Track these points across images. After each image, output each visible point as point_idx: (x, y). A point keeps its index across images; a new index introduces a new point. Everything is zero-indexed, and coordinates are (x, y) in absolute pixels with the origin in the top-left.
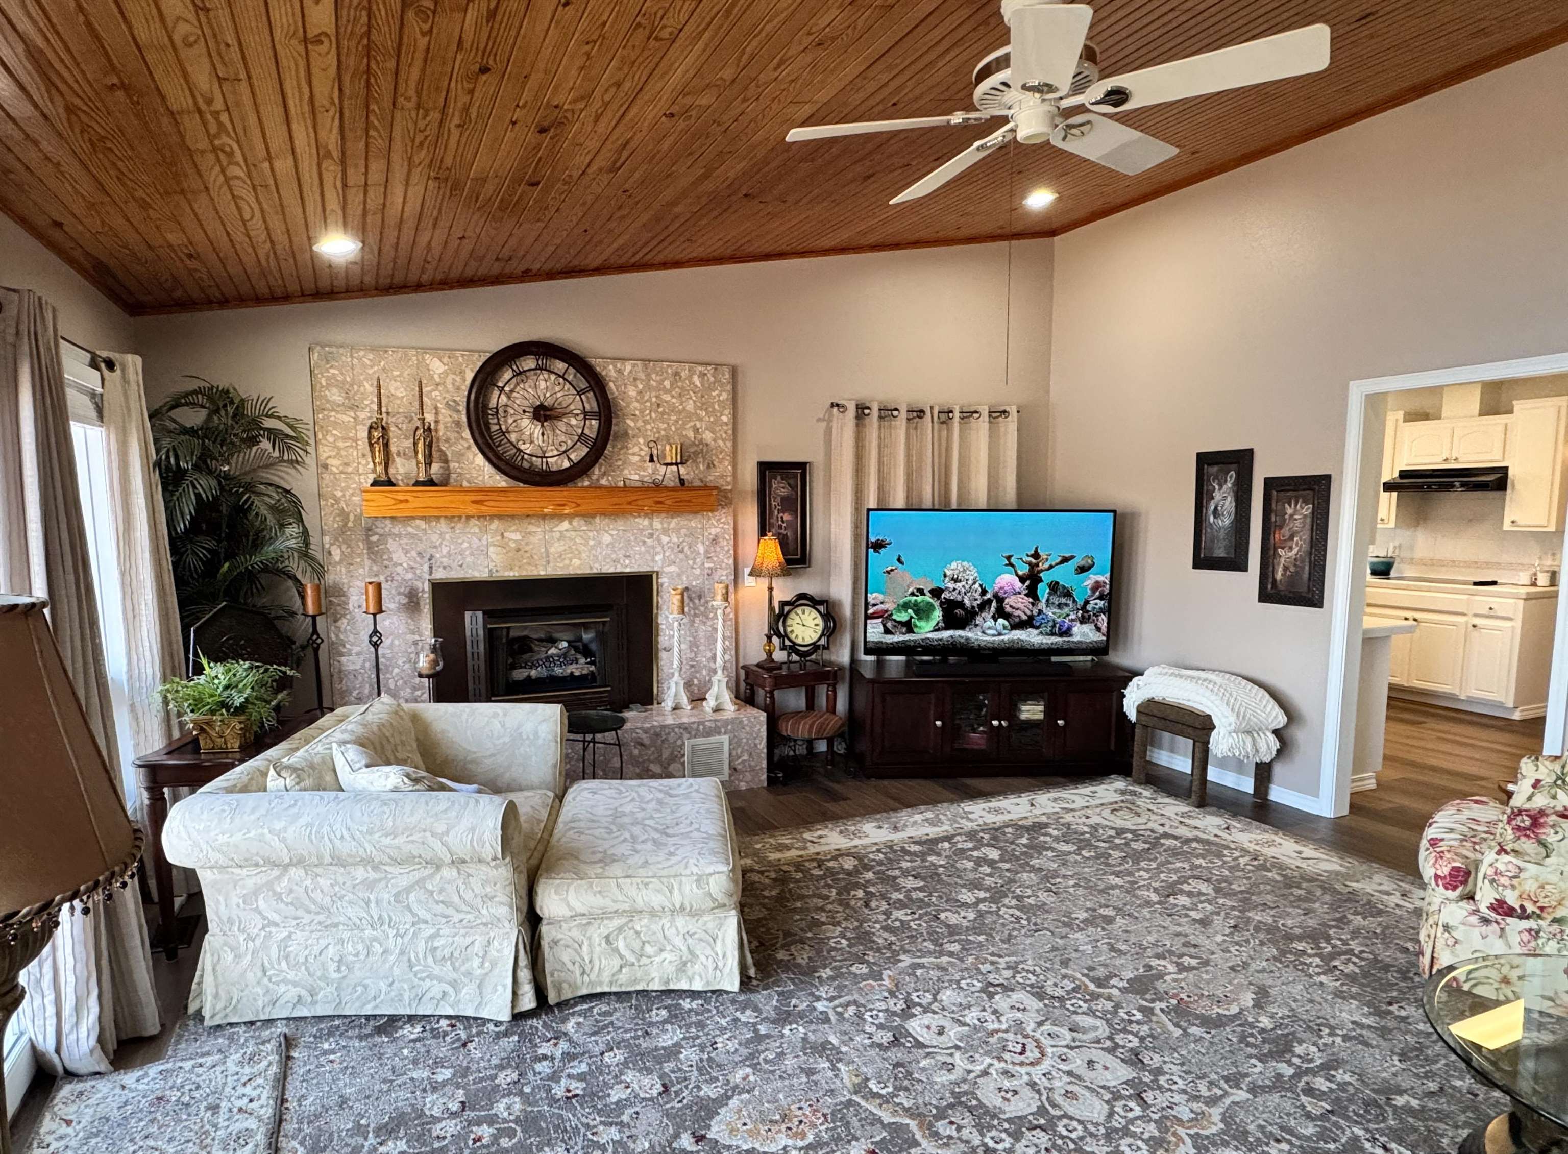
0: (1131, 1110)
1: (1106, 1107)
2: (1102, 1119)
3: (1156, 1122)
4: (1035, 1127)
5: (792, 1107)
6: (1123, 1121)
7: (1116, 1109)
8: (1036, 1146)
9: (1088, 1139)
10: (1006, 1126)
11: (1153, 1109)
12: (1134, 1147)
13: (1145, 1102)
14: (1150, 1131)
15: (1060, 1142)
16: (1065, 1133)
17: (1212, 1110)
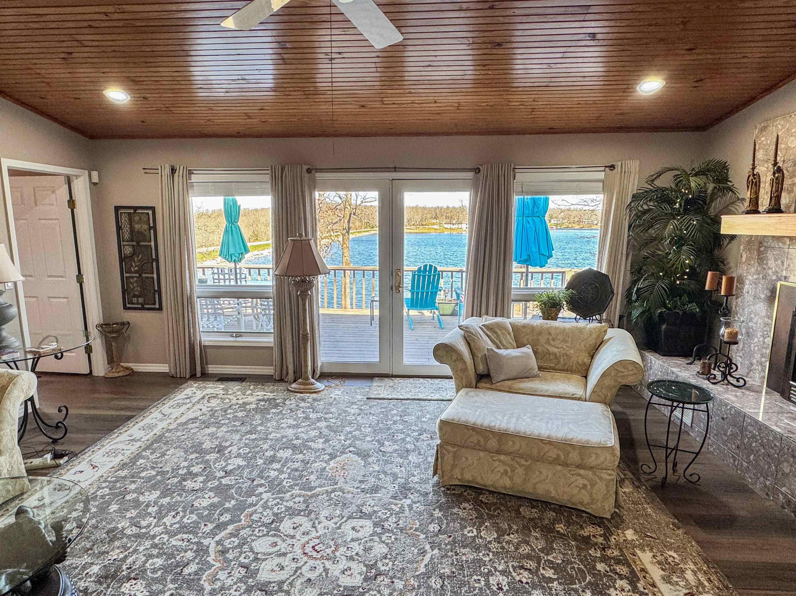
0: (245, 558)
1: (256, 551)
2: (253, 544)
3: (231, 561)
4: (272, 522)
5: (347, 472)
6: (244, 550)
7: (251, 553)
8: (266, 517)
9: (251, 533)
10: (282, 515)
11: (236, 566)
12: (232, 543)
13: (242, 567)
14: (230, 554)
15: (259, 524)
16: (261, 528)
17: (210, 588)
